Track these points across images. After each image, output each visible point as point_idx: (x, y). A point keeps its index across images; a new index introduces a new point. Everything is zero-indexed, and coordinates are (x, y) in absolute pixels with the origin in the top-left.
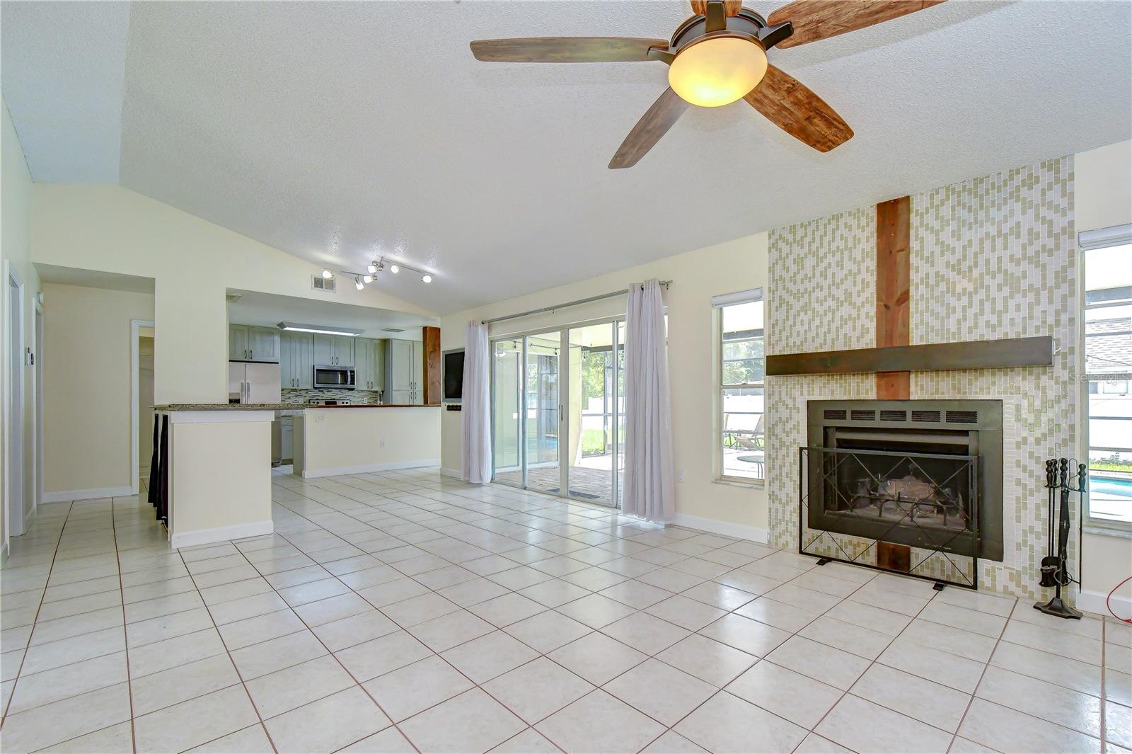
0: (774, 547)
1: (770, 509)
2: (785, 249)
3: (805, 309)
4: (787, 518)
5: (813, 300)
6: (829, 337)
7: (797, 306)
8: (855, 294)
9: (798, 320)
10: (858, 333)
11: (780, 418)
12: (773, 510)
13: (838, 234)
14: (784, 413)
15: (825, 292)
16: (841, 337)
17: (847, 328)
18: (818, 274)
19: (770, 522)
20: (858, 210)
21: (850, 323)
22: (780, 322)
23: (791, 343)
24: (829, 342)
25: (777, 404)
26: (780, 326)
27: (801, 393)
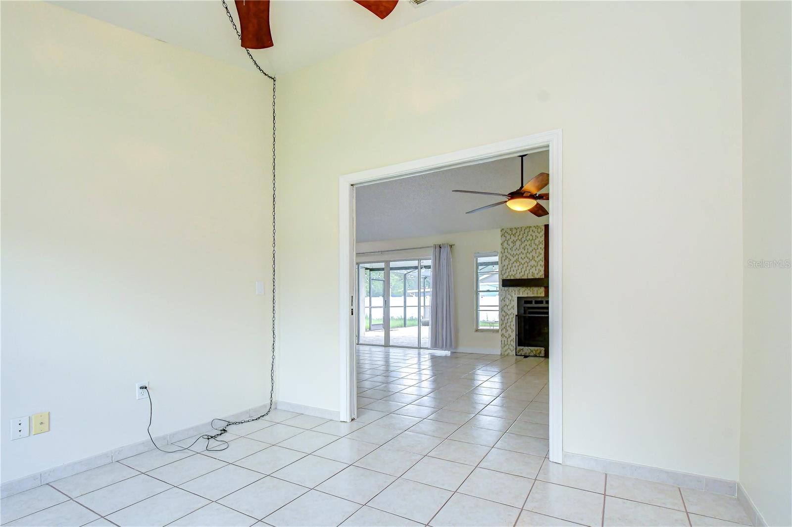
0: (503, 356)
1: (502, 341)
2: (508, 237)
3: (517, 261)
4: (509, 343)
5: (520, 258)
6: (526, 273)
7: (513, 260)
8: (536, 257)
9: (514, 265)
10: (537, 272)
11: (506, 304)
12: (503, 342)
13: (530, 233)
14: (507, 302)
15: (524, 255)
16: (531, 273)
17: (533, 270)
18: (521, 248)
19: (501, 346)
20: (537, 226)
21: (534, 268)
22: (506, 266)
23: (510, 274)
24: (526, 274)
25: (504, 298)
26: (506, 267)
27: (515, 294)
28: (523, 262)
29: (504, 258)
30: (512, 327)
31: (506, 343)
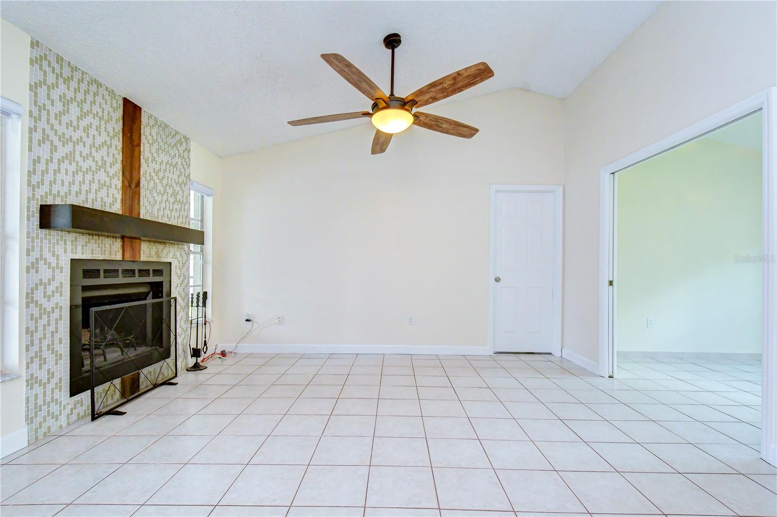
0: (34, 445)
1: (28, 399)
2: (51, 79)
3: (70, 157)
7: (62, 151)
8: (108, 164)
9: (63, 166)
10: (110, 200)
11: (41, 280)
12: (32, 399)
13: (98, 99)
19: (27, 416)
22: (43, 161)
23: (55, 191)
25: (37, 263)
26: (41, 167)
27: (65, 252)
28: (85, 166)
29: (38, 136)
30: (57, 347)
31: (40, 402)
